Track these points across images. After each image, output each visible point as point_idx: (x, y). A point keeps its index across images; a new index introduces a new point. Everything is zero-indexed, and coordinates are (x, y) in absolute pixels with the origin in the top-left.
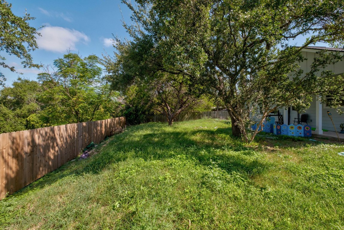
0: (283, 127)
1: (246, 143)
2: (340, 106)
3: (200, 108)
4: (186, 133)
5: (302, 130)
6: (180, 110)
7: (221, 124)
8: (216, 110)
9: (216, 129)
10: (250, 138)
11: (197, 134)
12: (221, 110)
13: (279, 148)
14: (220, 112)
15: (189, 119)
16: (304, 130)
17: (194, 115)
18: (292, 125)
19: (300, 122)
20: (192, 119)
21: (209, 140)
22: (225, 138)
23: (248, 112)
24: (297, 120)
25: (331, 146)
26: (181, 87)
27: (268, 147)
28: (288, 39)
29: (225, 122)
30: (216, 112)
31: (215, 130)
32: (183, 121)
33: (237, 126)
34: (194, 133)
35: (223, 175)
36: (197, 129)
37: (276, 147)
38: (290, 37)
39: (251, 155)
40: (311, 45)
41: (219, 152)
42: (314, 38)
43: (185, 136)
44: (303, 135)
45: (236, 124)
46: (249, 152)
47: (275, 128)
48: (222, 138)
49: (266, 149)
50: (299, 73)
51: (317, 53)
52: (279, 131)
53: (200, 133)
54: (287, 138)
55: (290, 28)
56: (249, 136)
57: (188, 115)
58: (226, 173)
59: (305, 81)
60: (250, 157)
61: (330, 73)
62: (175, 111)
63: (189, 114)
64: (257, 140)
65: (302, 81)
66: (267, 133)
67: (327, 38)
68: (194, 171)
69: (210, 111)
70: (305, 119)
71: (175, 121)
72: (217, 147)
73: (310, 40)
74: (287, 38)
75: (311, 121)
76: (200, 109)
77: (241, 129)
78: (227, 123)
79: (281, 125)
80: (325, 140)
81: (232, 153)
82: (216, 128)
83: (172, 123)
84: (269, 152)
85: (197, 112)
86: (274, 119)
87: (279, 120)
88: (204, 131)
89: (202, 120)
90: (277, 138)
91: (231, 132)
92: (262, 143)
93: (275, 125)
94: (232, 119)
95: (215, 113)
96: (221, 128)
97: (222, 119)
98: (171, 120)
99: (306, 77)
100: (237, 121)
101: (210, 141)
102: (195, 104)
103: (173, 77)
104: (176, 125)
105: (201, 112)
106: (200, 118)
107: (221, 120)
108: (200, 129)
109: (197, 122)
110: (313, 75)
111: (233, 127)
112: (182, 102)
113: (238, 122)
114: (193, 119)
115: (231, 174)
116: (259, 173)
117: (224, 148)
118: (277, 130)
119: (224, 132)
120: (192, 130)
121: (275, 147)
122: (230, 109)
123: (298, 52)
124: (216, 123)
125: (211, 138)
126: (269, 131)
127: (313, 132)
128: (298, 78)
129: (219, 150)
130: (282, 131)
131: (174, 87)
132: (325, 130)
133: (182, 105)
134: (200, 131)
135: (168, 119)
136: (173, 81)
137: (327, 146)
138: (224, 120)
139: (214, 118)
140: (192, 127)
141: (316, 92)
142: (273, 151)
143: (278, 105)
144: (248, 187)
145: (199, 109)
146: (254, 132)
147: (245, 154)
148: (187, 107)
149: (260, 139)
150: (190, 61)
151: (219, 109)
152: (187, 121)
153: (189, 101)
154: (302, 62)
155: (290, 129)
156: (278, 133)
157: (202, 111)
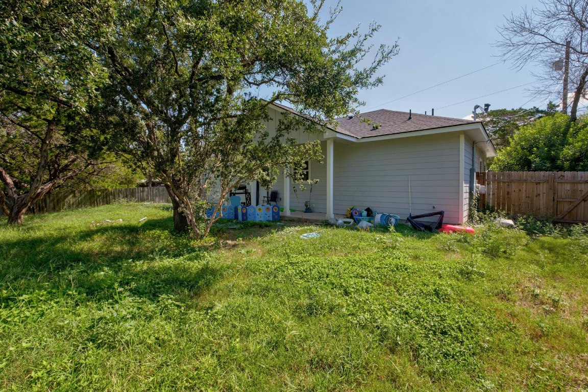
0: (250, 210)
1: (197, 241)
2: (302, 180)
3: (110, 180)
4: (62, 239)
5: (271, 211)
6: (49, 185)
7: (154, 211)
8: (147, 186)
9: (144, 222)
10: (203, 231)
11: (95, 237)
12: (157, 185)
13: (243, 240)
14: (155, 190)
15: (79, 205)
16: (273, 212)
17: (93, 196)
18: (260, 206)
19: (269, 201)
20: (85, 204)
21: (124, 246)
22: (159, 236)
23: (201, 189)
24: (266, 199)
25: (296, 228)
26: (49, 131)
27: (228, 241)
28: (251, 85)
29: (164, 208)
30: (146, 189)
31: (140, 225)
32: (59, 210)
33: (182, 212)
34: (87, 235)
35: (139, 308)
36: (96, 226)
37: (239, 240)
38: (254, 84)
39: (200, 259)
40: (277, 102)
41: (141, 266)
42: (280, 94)
43: (59, 245)
44: (271, 219)
45: (180, 210)
46: (197, 255)
47: (240, 212)
48: (154, 238)
49: (226, 245)
50: (265, 136)
51: (282, 113)
52: (245, 215)
53: (103, 234)
54: (254, 225)
55: (254, 71)
56: (201, 228)
57: (74, 196)
58: (148, 302)
59: (270, 147)
60: (199, 262)
61: (294, 141)
62: (31, 187)
63: (78, 194)
64: (213, 233)
65: (268, 147)
66: (229, 221)
67: (292, 99)
68: (66, 322)
69: (134, 186)
70: (274, 197)
71: (31, 211)
72: (139, 256)
73: (276, 95)
74: (250, 83)
75: (281, 199)
76: (108, 184)
77: (188, 217)
78: (167, 209)
79: (247, 207)
80: (292, 222)
81: (168, 262)
82: (143, 220)
83: (22, 217)
84: (230, 249)
85: (99, 191)
86: (239, 198)
87: (247, 199)
88: (113, 228)
89: (114, 206)
90: (242, 226)
91: (172, 225)
92: (221, 237)
93: (240, 207)
94: (174, 201)
95: (143, 191)
96: (155, 218)
97: (159, 202)
98: (15, 210)
99: (271, 142)
100: (181, 204)
101: (126, 248)
102: (95, 173)
103: (22, 102)
104: (37, 222)
105: (110, 189)
106: (108, 203)
107: (155, 204)
108: (105, 225)
109: (101, 211)
110: (278, 141)
111: (176, 216)
112: (56, 166)
113: (183, 205)
114: (91, 205)
115: (158, 302)
116: (208, 285)
117: (152, 256)
118: (243, 214)
119: (160, 227)
120: (85, 229)
121: (237, 240)
122: (169, 183)
123: (264, 107)
124: (145, 211)
125: (129, 240)
126: (232, 216)
127: (281, 214)
128: (263, 142)
129: (141, 262)
130: (248, 216)
131: (27, 128)
132: (292, 210)
133: (55, 173)
134: (102, 230)
135: (5, 207)
136: (25, 113)
137: (292, 229)
138: (162, 204)
139: (142, 200)
140: (82, 224)
141: (282, 163)
142: (234, 246)
143: (241, 178)
144: (186, 314)
145: (106, 182)
146: (209, 220)
147: (190, 259)
148: (71, 178)
149: (219, 231)
150: (56, 71)
151: (154, 184)
152: (72, 211)
153: (77, 165)
154: (268, 121)
155: (257, 211)
156: (243, 220)
157: (112, 187)
